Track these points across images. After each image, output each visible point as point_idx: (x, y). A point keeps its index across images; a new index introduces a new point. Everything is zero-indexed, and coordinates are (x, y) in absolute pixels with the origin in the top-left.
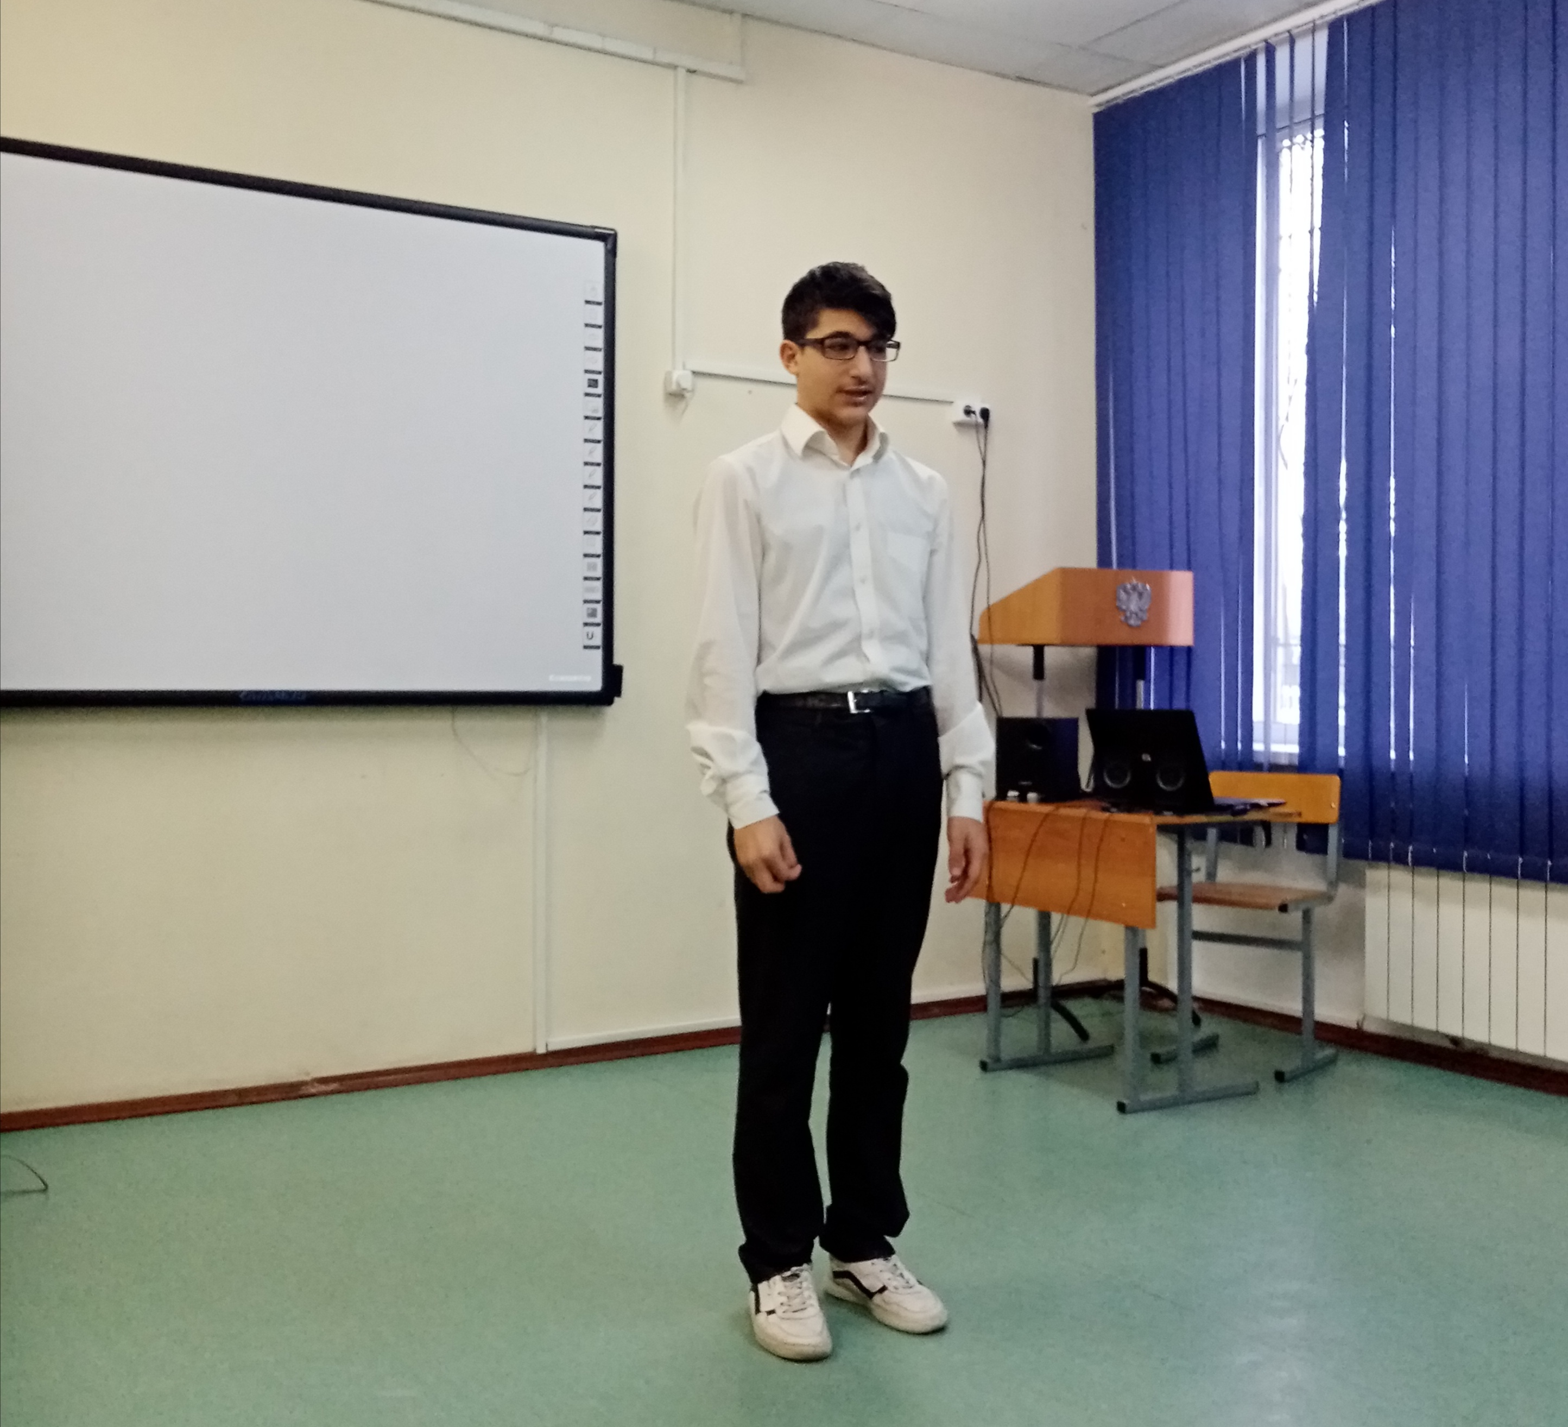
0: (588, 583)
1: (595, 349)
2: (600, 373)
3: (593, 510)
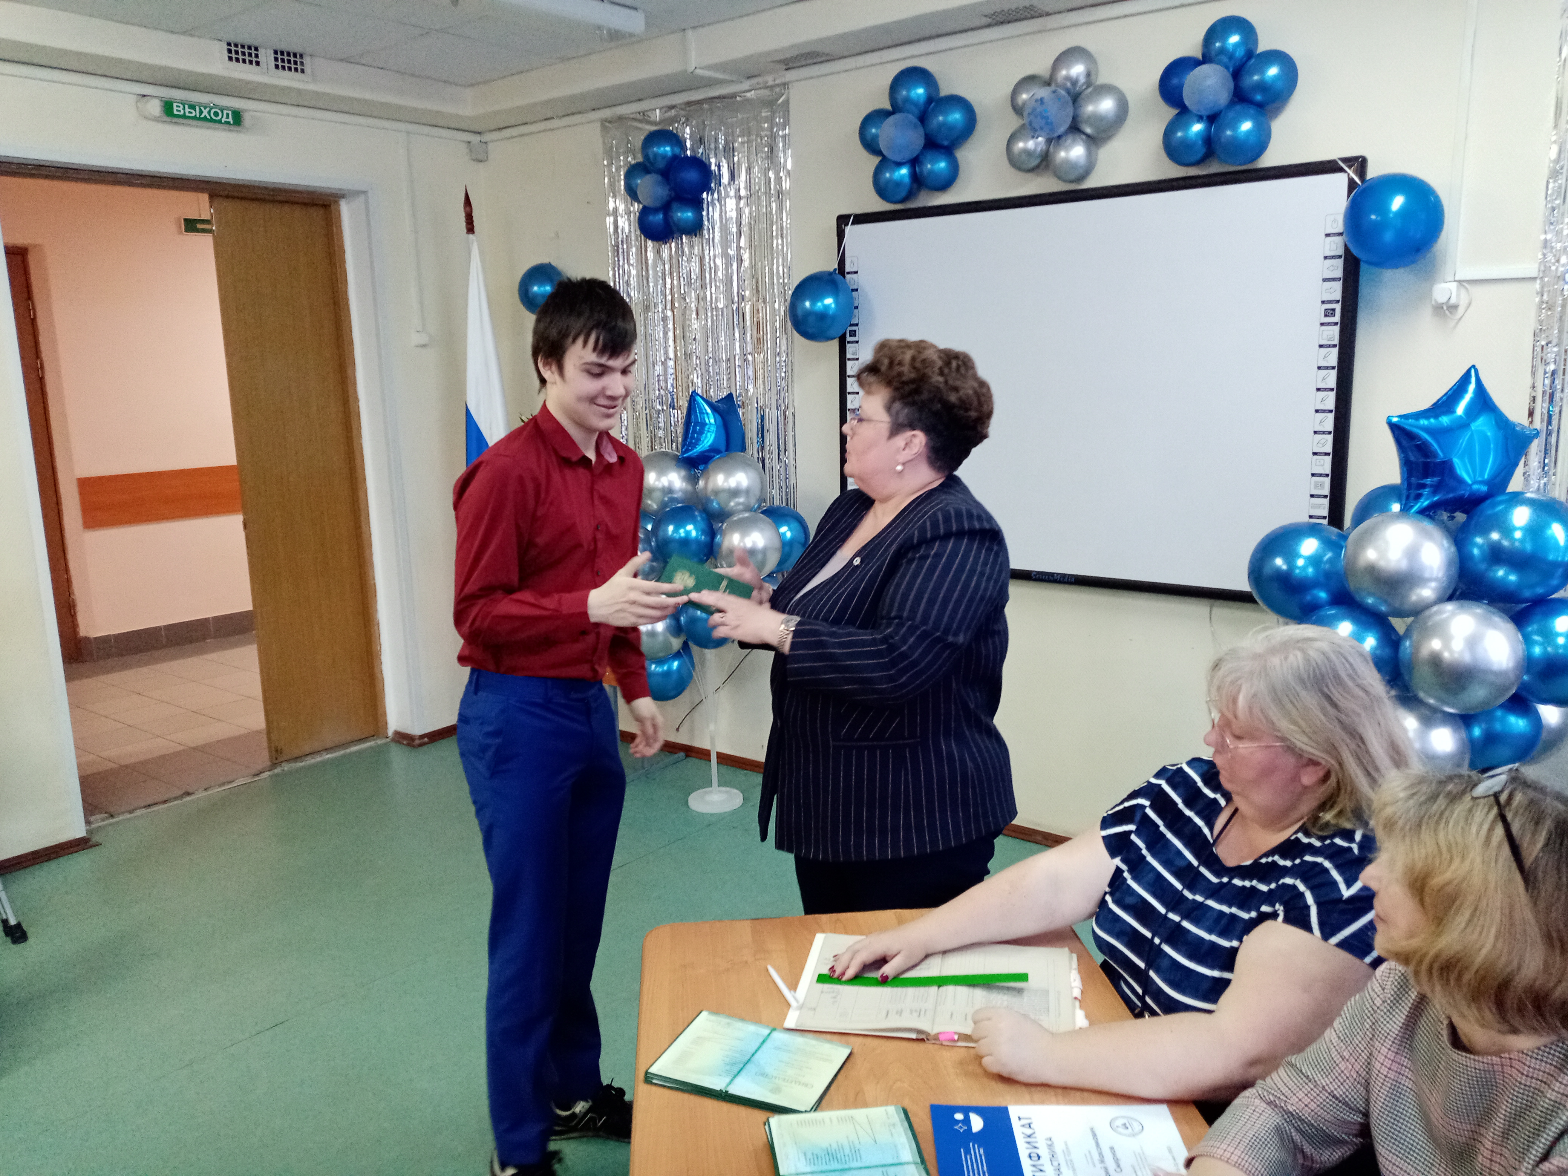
0: (1314, 500)
1: (1334, 280)
2: (1338, 302)
3: (1324, 433)
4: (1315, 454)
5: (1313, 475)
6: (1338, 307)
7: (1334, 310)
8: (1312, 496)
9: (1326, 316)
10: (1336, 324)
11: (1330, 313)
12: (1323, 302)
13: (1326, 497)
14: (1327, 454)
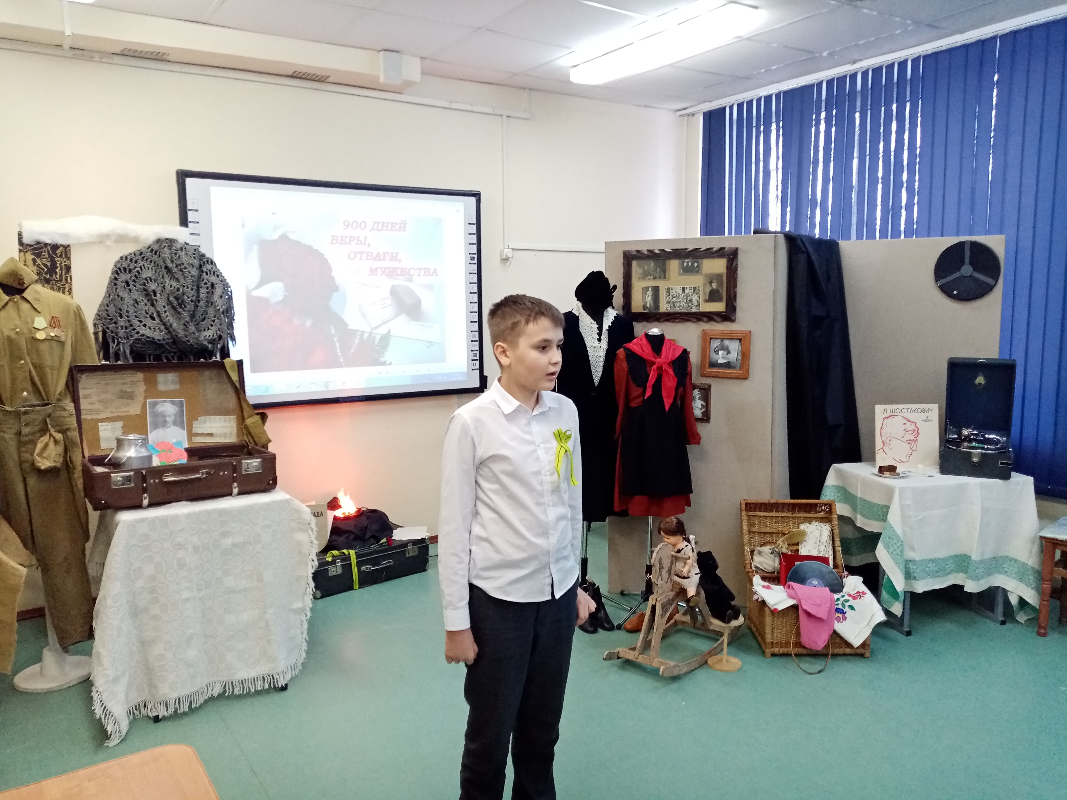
0: (473, 343)
1: (473, 244)
2: (475, 254)
3: (474, 312)
4: (471, 322)
5: (471, 332)
6: (475, 256)
7: (474, 257)
8: (472, 341)
9: (471, 260)
10: (475, 264)
11: (472, 259)
12: (470, 254)
13: (477, 341)
14: (476, 322)
